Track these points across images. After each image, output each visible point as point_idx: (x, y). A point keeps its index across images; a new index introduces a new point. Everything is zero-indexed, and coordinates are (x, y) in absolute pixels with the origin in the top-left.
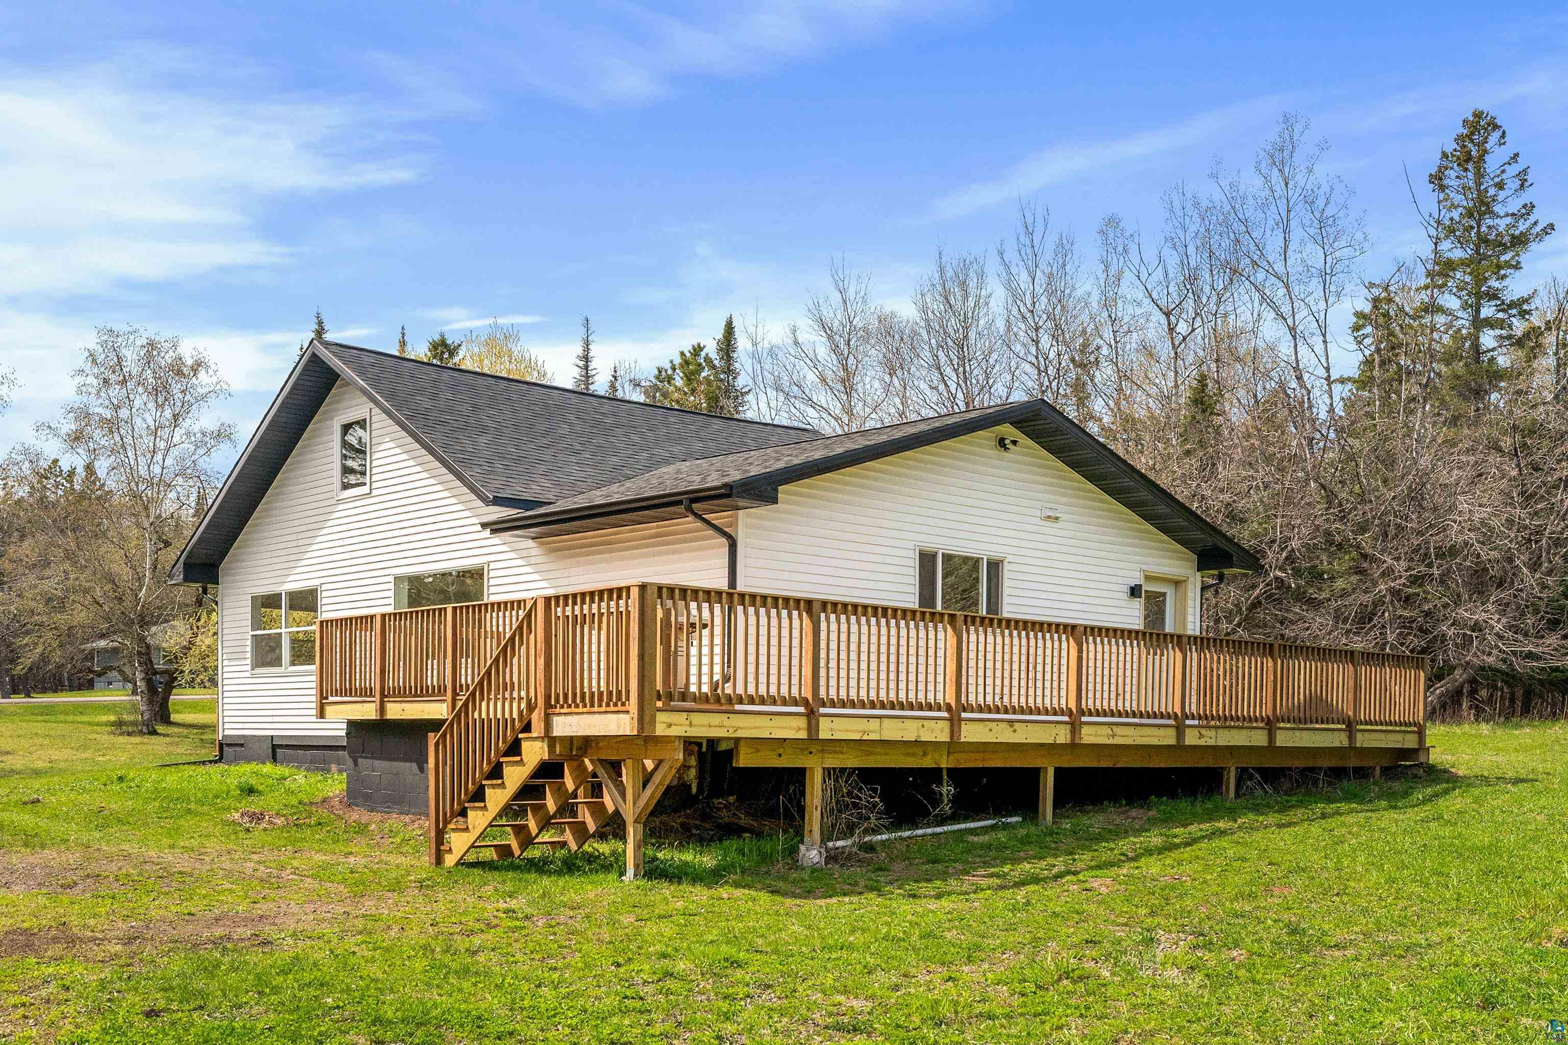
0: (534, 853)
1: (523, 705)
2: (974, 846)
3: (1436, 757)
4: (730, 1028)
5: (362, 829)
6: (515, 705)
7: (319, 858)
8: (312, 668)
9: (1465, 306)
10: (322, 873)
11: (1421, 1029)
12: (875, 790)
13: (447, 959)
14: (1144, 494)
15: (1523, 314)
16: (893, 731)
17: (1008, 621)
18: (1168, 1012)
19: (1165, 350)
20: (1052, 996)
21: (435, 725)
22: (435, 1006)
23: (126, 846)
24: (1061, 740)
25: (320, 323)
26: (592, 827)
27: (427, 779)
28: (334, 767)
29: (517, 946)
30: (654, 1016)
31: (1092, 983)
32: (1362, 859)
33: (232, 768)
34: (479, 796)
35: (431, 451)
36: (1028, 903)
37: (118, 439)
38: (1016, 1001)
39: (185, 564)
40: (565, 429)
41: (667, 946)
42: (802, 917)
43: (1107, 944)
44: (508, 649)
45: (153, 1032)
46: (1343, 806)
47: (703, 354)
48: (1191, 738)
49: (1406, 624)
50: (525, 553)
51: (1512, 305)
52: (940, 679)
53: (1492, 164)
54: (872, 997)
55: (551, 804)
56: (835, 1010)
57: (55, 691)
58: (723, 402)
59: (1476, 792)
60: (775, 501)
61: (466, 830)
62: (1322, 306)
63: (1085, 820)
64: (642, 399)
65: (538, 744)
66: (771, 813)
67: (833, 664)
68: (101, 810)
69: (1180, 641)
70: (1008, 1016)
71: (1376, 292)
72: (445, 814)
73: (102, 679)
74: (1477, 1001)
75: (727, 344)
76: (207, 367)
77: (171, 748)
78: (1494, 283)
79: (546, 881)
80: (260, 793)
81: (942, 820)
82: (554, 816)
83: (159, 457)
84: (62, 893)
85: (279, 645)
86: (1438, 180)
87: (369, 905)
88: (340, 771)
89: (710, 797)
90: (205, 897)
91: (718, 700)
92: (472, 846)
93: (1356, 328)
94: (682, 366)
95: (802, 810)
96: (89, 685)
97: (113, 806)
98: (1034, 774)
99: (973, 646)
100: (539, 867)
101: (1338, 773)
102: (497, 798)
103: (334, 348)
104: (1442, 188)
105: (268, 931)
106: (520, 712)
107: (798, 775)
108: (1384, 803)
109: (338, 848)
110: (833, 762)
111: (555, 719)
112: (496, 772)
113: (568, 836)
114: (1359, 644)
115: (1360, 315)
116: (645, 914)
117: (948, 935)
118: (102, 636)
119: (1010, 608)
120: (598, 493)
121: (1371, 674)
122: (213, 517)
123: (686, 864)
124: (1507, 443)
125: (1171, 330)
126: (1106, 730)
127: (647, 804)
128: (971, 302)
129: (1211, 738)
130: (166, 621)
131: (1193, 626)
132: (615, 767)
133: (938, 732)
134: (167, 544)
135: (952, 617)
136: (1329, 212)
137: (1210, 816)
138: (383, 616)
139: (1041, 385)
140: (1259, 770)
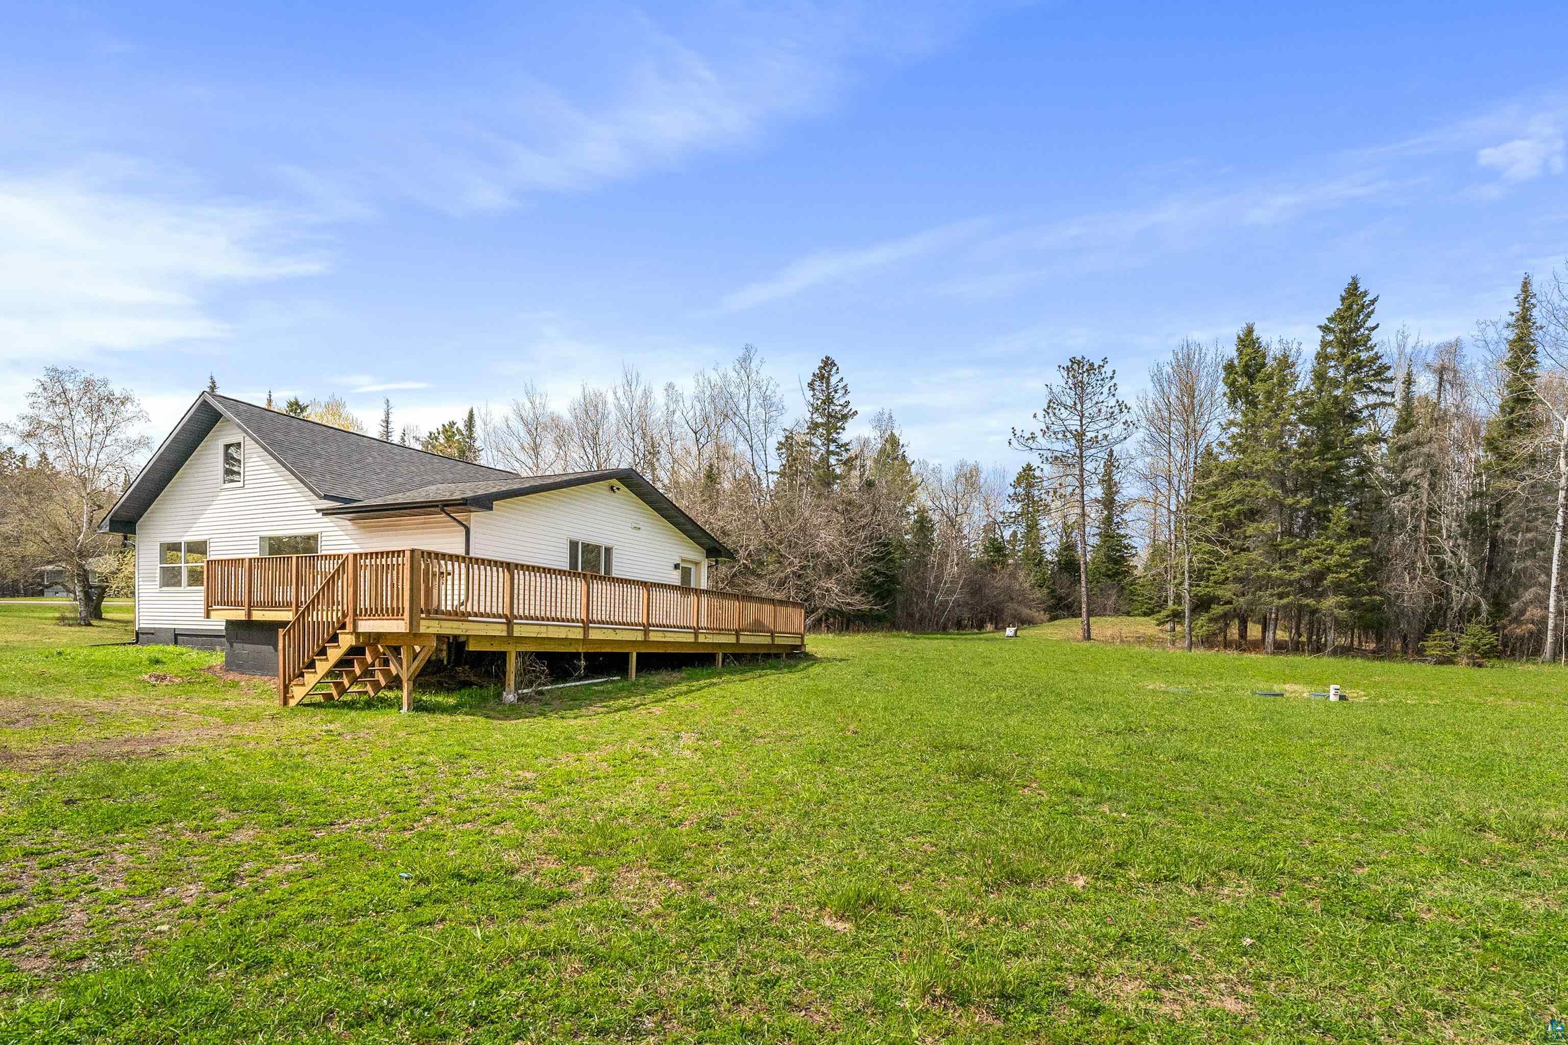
0: (347, 698)
1: (340, 614)
2: (596, 692)
3: (809, 649)
4: (456, 791)
5: (235, 685)
6: (335, 614)
7: (204, 702)
8: (202, 588)
9: (823, 444)
10: (205, 711)
11: (794, 774)
12: (544, 663)
13: (285, 760)
14: (682, 520)
15: (847, 450)
16: (554, 633)
17: (613, 578)
18: (683, 772)
19: (694, 451)
20: (628, 766)
21: (284, 624)
22: (275, 787)
23: (61, 697)
24: (639, 639)
25: (213, 383)
26: (383, 683)
27: (278, 656)
28: (218, 648)
29: (332, 751)
30: (413, 787)
31: (648, 759)
32: (774, 696)
33: (145, 648)
34: (311, 665)
35: (284, 465)
36: (621, 720)
37: (62, 438)
38: (611, 769)
39: (111, 520)
40: (370, 460)
41: (424, 748)
42: (501, 730)
43: (657, 740)
44: (331, 581)
45: (70, 813)
46: (769, 671)
47: (455, 427)
48: (701, 639)
49: (798, 587)
50: (343, 528)
51: (842, 446)
52: (578, 606)
54: (537, 771)
55: (358, 671)
56: (516, 779)
57: (13, 596)
58: (467, 454)
59: (824, 665)
60: (491, 509)
61: (303, 685)
62: (764, 436)
63: (651, 678)
64: (420, 448)
65: (349, 636)
66: (488, 674)
67: (521, 597)
68: (43, 673)
69: (698, 592)
70: (606, 778)
71: (787, 433)
72: (289, 676)
73: (50, 590)
74: (818, 760)
75: (470, 423)
76: (133, 402)
77: (101, 634)
78: (835, 435)
79: (353, 714)
80: (164, 663)
81: (580, 679)
82: (360, 677)
83: (94, 453)
84: (6, 728)
85: (180, 573)
86: (811, 385)
87: (236, 730)
88: (222, 650)
89: (454, 666)
90: (118, 727)
91: (457, 614)
92: (307, 694)
93: (778, 449)
94: (443, 432)
95: (504, 673)
96: (41, 594)
97: (52, 671)
98: (626, 657)
99: (595, 590)
100: (351, 705)
101: (767, 656)
102: (322, 667)
103: (218, 399)
104: (814, 390)
105: (164, 747)
106: (338, 618)
107: (503, 656)
108: (786, 670)
109: (217, 696)
110: (522, 648)
111: (360, 622)
112: (323, 652)
113: (369, 688)
114: (778, 596)
115: (780, 443)
116: (413, 730)
117: (579, 738)
118: (49, 563)
119: (617, 572)
120: (390, 497)
121: (782, 610)
122: (132, 493)
123: (439, 703)
124: (840, 508)
125: (697, 441)
126: (661, 634)
127: (415, 670)
128: (599, 417)
129: (711, 639)
130: (99, 556)
131: (704, 586)
132: (396, 650)
133: (578, 634)
134: (100, 507)
135: (585, 575)
136: (767, 393)
137: (710, 676)
138: (250, 560)
139: (635, 461)
140: (731, 654)
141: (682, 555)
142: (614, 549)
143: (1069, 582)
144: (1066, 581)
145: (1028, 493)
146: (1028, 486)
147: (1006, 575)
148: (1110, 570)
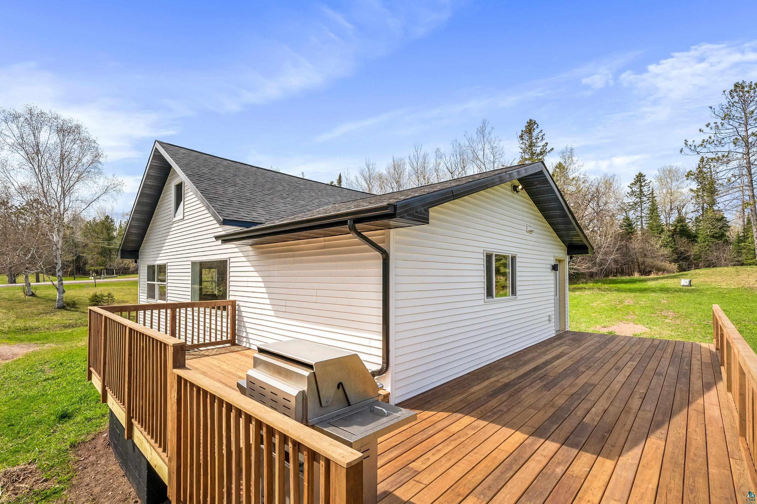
39: (121, 249)
50: (247, 253)
53: (534, 134)
60: (426, 220)
85: (155, 289)
86: (521, 137)
104: (523, 139)
136: (495, 145)
141: (556, 255)
142: (517, 258)
143: (686, 243)
144: (684, 242)
145: (641, 190)
146: (641, 186)
147: (639, 241)
148: (717, 233)
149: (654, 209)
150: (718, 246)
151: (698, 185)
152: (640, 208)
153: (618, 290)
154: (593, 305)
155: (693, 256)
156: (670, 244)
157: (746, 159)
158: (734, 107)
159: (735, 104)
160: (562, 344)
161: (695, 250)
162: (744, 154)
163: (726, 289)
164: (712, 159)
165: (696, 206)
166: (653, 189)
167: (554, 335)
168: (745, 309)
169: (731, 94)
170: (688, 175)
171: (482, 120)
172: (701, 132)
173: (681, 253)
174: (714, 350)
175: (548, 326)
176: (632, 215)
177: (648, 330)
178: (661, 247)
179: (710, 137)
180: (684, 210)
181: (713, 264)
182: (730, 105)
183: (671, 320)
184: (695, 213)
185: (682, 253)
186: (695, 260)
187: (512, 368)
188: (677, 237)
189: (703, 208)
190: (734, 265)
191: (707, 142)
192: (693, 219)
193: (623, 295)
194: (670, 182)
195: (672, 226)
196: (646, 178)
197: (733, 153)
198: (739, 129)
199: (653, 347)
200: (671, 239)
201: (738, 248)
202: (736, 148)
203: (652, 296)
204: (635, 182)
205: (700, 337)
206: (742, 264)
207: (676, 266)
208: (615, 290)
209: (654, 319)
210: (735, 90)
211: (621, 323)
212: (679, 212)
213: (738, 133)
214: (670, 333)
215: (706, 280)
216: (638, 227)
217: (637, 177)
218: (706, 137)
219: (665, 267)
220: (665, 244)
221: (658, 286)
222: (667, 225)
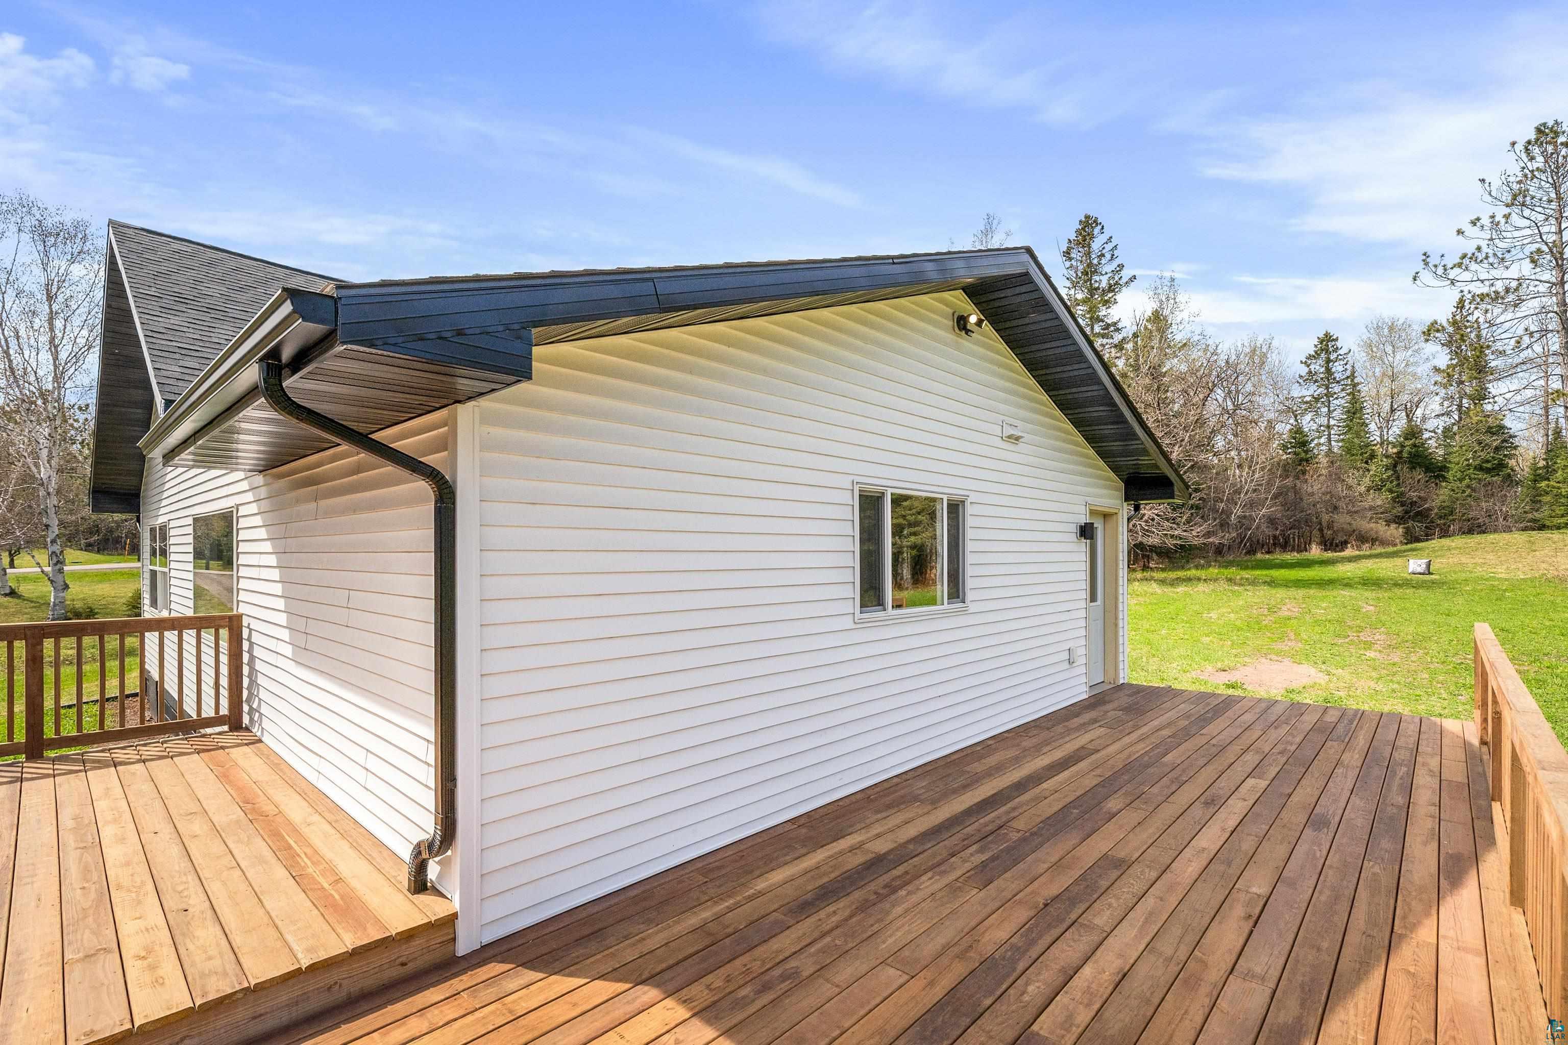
15: (1118, 330)
51: (1112, 325)
53: (1096, 245)
60: (529, 375)
78: (1101, 312)
85: (157, 584)
86: (1067, 254)
104: (1070, 259)
141: (1090, 500)
142: (967, 504)
143: (1422, 481)
144: (1419, 481)
145: (1328, 371)
146: (1328, 361)
147: (1323, 478)
148: (1488, 461)
149: (1355, 411)
150: (1490, 488)
151: (1451, 359)
152: (1326, 409)
153: (1272, 583)
154: (1211, 618)
155: (1436, 510)
156: (1389, 485)
157: (1556, 295)
158: (1535, 180)
159: (1536, 173)
160: (1095, 721)
161: (1441, 496)
162: (1554, 284)
163: (1506, 580)
164: (1483, 297)
165: (1446, 404)
166: (1353, 367)
167: (1085, 696)
168: (1550, 627)
169: (1527, 149)
170: (1429, 330)
171: (986, 217)
172: (1460, 236)
173: (1411, 503)
174: (1476, 742)
175: (1067, 675)
176: (1307, 423)
177: (1322, 679)
178: (1368, 491)
179: (1479, 249)
180: (1419, 412)
181: (1479, 526)
182: (1526, 176)
183: (1380, 651)
184: (1443, 418)
185: (1413, 503)
186: (1440, 518)
187: (922, 801)
188: (1403, 469)
189: (1460, 406)
190: (1525, 529)
191: (1471, 258)
192: (1439, 431)
193: (1280, 593)
194: (1390, 352)
195: (1394, 447)
196: (1339, 344)
197: (1528, 282)
198: (1544, 230)
199: (1321, 731)
200: (1390, 473)
201: (1534, 492)
202: (1534, 271)
203: (1344, 596)
204: (1316, 352)
205: (1444, 696)
206: (1542, 528)
207: (1400, 530)
208: (1265, 582)
209: (1341, 649)
210: (1537, 140)
211: (1263, 660)
212: (1408, 416)
213: (1541, 238)
214: (1372, 684)
215: (1464, 560)
216: (1319, 446)
217: (1321, 343)
218: (1470, 249)
219: (1377, 532)
220: (1377, 485)
221: (1360, 573)
222: (1382, 444)
